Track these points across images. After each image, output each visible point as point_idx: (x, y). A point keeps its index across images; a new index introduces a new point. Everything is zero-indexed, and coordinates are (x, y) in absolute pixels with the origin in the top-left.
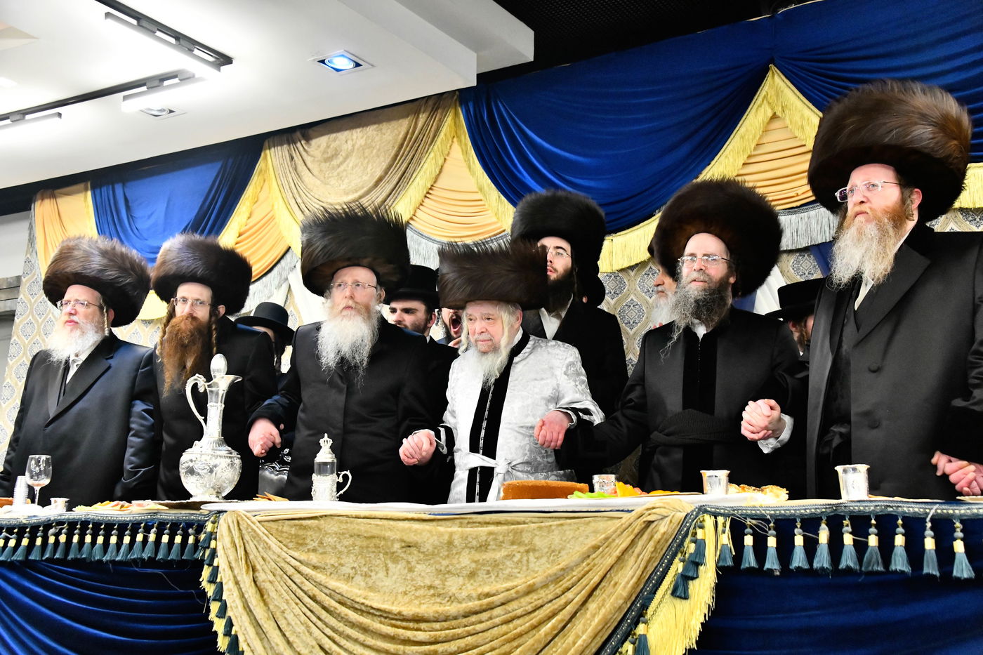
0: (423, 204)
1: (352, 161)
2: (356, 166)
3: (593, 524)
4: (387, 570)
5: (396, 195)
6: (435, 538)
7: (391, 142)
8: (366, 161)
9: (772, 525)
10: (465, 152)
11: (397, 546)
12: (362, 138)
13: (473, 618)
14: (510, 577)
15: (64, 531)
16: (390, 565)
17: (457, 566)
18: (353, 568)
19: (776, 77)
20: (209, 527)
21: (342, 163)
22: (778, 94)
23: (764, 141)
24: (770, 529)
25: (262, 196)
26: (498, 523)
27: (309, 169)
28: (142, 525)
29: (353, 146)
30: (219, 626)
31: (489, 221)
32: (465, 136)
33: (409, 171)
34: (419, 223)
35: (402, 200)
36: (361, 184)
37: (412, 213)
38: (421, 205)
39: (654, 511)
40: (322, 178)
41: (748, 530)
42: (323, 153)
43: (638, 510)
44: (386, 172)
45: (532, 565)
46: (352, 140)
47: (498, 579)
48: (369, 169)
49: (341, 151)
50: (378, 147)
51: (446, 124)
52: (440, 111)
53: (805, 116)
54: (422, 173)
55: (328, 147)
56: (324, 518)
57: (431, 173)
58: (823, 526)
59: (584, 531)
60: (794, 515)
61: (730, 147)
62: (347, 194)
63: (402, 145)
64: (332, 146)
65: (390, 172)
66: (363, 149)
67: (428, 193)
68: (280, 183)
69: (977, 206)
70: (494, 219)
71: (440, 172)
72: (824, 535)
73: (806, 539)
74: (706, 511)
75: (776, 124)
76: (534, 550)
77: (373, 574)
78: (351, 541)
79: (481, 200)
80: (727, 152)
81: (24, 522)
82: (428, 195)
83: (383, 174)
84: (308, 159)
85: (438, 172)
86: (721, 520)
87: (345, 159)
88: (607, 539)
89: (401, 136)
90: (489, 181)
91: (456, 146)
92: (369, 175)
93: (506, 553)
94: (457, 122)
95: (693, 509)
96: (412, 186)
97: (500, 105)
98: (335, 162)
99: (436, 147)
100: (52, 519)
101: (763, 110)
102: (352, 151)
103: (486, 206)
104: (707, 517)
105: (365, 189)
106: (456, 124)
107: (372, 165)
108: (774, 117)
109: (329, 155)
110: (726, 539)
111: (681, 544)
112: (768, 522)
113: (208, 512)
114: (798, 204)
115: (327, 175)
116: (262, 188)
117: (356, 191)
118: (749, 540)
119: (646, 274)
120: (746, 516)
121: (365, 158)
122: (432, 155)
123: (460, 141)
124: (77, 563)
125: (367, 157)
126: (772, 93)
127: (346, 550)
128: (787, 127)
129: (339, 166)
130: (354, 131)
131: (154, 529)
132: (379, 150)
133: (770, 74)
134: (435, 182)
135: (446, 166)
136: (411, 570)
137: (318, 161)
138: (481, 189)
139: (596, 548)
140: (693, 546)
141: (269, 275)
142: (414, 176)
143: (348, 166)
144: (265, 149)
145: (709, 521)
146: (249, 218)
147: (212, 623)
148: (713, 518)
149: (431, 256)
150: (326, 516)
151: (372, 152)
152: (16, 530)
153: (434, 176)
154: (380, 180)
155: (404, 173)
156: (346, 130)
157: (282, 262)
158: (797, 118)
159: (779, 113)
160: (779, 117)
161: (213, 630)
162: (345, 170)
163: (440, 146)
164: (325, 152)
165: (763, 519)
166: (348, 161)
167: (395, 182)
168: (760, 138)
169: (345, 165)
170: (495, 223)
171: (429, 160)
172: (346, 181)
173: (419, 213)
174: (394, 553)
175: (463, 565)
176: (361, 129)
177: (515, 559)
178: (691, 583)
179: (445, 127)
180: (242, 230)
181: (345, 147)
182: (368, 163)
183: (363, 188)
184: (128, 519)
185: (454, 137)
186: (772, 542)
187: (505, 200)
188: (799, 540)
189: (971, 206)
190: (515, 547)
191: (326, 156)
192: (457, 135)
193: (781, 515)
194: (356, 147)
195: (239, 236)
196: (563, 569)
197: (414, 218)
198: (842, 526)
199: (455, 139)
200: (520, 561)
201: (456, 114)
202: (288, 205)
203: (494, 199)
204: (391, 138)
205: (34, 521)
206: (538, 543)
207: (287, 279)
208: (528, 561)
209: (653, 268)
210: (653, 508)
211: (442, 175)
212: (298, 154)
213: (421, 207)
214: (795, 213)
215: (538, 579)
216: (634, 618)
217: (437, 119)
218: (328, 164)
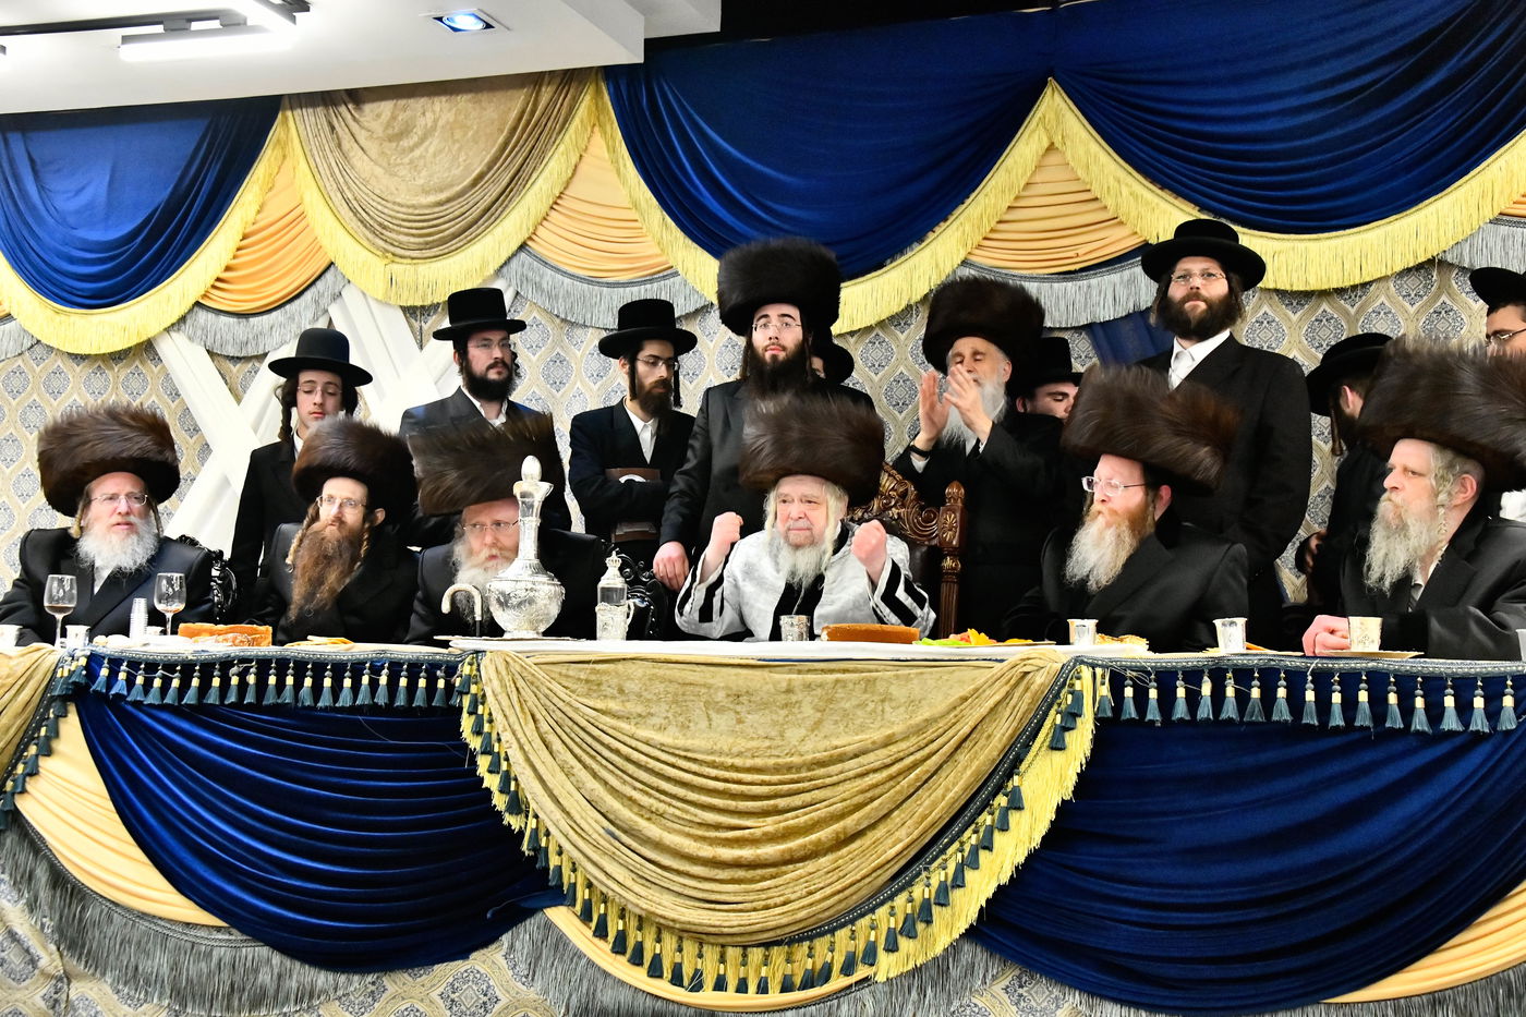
0: (548, 218)
1: (433, 144)
2: (441, 151)
3: (957, 674)
4: (710, 720)
5: (506, 202)
6: (771, 686)
7: (496, 123)
8: (457, 145)
9: (1153, 676)
10: (612, 150)
11: (721, 696)
12: (450, 110)
13: (821, 771)
14: (862, 728)
15: (252, 670)
16: (713, 715)
17: (799, 716)
18: (666, 718)
19: (1056, 93)
20: (466, 670)
21: (417, 145)
22: (1058, 117)
23: (1038, 178)
24: (1150, 681)
25: (281, 181)
26: (845, 671)
27: (362, 149)
28: (368, 665)
29: (436, 121)
30: (492, 782)
31: (649, 252)
32: (612, 123)
33: (528, 169)
34: (541, 245)
35: (515, 211)
36: (449, 179)
37: (531, 230)
38: (545, 219)
39: (1030, 662)
40: (385, 164)
41: (1129, 682)
42: (386, 128)
43: (1012, 660)
44: (490, 167)
45: (887, 716)
46: (434, 112)
47: (847, 730)
48: (461, 160)
49: (415, 126)
50: (475, 127)
51: (583, 105)
52: (574, 85)
53: (1092, 151)
54: (547, 171)
55: (394, 118)
56: (622, 662)
57: (559, 174)
58: (1206, 678)
59: (947, 680)
60: (1174, 667)
61: (993, 182)
62: (427, 192)
63: (514, 129)
64: (400, 118)
65: (495, 168)
66: (451, 129)
67: (556, 203)
68: (313, 165)
69: (1295, 289)
70: (657, 250)
71: (573, 174)
72: (1206, 688)
73: (1188, 691)
74: (1083, 662)
75: (1053, 159)
76: (891, 699)
77: (691, 724)
78: (661, 687)
79: (636, 221)
80: (987, 189)
81: (190, 657)
82: (555, 206)
83: (485, 169)
84: (362, 136)
85: (570, 175)
86: (1099, 671)
87: (423, 140)
88: (977, 690)
89: (514, 114)
90: (649, 194)
91: (598, 139)
92: (461, 168)
93: (857, 703)
94: (600, 103)
95: (1069, 658)
96: (532, 192)
97: (666, 88)
98: (405, 143)
99: (567, 137)
100: (233, 655)
101: (1036, 137)
102: (434, 128)
103: (644, 230)
104: (1084, 667)
105: (458, 188)
106: (599, 109)
107: (467, 154)
108: (1051, 148)
109: (396, 130)
110: (1104, 691)
111: (1057, 696)
112: (1149, 674)
113: (459, 652)
114: (1077, 267)
115: (392, 162)
116: (280, 168)
117: (442, 190)
118: (1129, 692)
119: (870, 342)
120: (1126, 668)
121: (454, 142)
122: (562, 148)
123: (604, 133)
124: (277, 709)
125: (458, 141)
126: (1051, 115)
127: (655, 698)
128: (1068, 164)
129: (412, 149)
130: (436, 99)
131: (385, 671)
132: (477, 132)
133: (1048, 91)
134: (565, 189)
135: (583, 167)
136: (740, 721)
137: (377, 138)
138: (636, 206)
139: (965, 699)
140: (1070, 697)
141: (297, 302)
142: (534, 176)
143: (426, 150)
144: (285, 109)
145: (1086, 672)
146: (259, 212)
147: (481, 780)
148: (1091, 669)
149: (561, 296)
150: (624, 659)
151: (465, 134)
152: (178, 668)
153: (565, 179)
154: (481, 176)
155: (518, 171)
156: (423, 96)
157: (319, 283)
158: (1081, 151)
159: (1057, 145)
160: (1057, 149)
161: (484, 786)
162: (421, 157)
163: (573, 137)
164: (388, 125)
165: (1143, 670)
166: (427, 143)
167: (504, 183)
168: (1032, 175)
169: (422, 149)
170: (657, 256)
171: (556, 156)
172: (424, 173)
173: (541, 231)
174: (718, 703)
175: (806, 715)
176: (448, 97)
177: (868, 709)
178: (1067, 734)
179: (581, 110)
180: (248, 231)
181: (421, 122)
182: (460, 149)
183: (452, 186)
184: (345, 658)
185: (594, 125)
186: (1153, 694)
187: (673, 224)
188: (1181, 692)
189: (1288, 288)
190: (867, 696)
191: (390, 131)
192: (598, 122)
193: (1162, 667)
194: (440, 123)
195: (244, 238)
196: (927, 720)
197: (534, 237)
198: (1225, 678)
199: (597, 129)
200: (874, 711)
201: (598, 92)
202: (328, 199)
203: (656, 222)
204: (496, 117)
205: (204, 656)
206: (894, 693)
207: (327, 311)
208: (883, 711)
209: (881, 334)
210: (1029, 659)
211: (576, 179)
212: (343, 123)
213: (545, 223)
214: (1072, 279)
215: (898, 729)
216: (1006, 770)
217: (569, 96)
218: (394, 144)
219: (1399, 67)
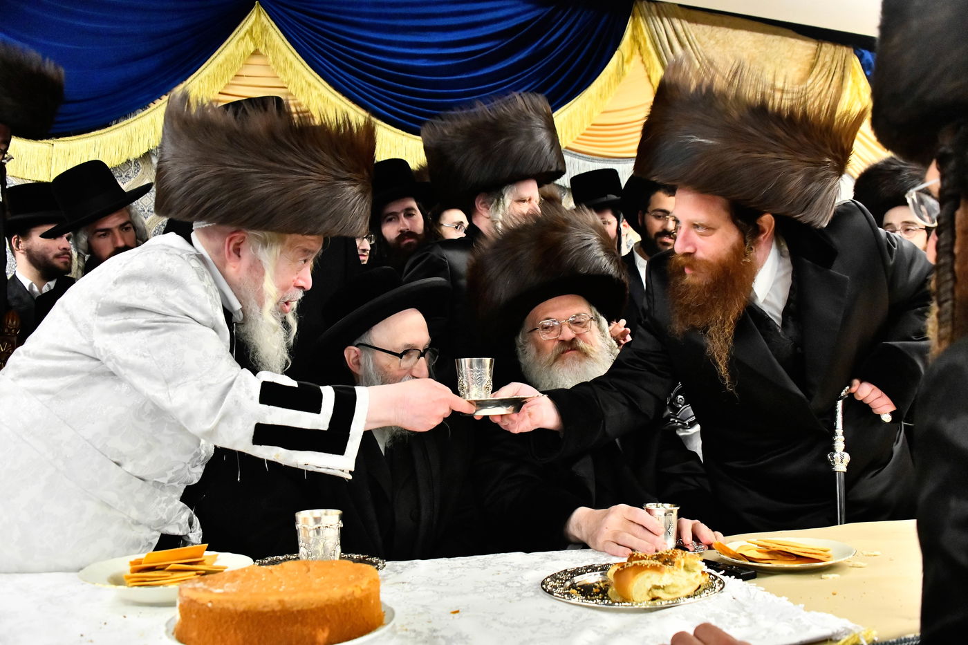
19: (261, 15)
22: (264, 30)
23: (245, 74)
53: (288, 60)
75: (256, 60)
101: (244, 43)
108: (256, 53)
126: (257, 29)
128: (269, 66)
133: (255, 11)
158: (280, 60)
159: (261, 51)
160: (261, 54)
168: (241, 69)
219: (500, 44)
